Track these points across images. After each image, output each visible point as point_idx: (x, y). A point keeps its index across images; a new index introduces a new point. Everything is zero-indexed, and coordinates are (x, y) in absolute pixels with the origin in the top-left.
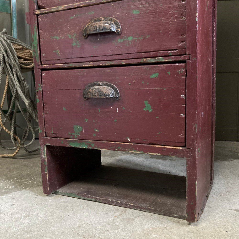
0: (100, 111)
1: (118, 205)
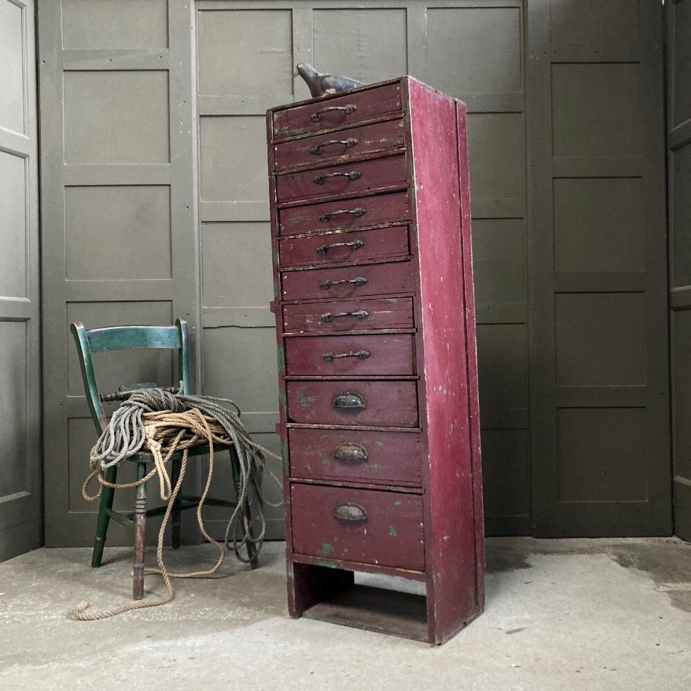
0: (348, 531)
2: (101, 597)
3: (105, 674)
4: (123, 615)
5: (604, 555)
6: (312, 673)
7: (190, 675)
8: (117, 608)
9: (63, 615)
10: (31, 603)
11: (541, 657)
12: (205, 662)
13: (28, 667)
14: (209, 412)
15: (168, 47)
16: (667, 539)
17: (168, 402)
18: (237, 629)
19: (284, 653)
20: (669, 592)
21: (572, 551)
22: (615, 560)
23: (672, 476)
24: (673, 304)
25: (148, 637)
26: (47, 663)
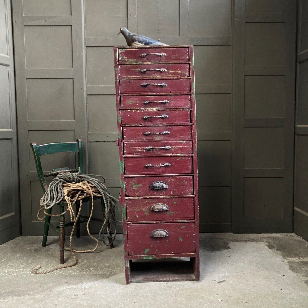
0: (159, 242)
1: (164, 281)
2: (46, 262)
3: (48, 302)
4: (55, 272)
5: (262, 242)
6: (135, 302)
7: (83, 302)
8: (53, 268)
9: (30, 271)
10: (17, 265)
11: (232, 295)
12: (90, 296)
13: (16, 297)
14: (91, 182)
15: (71, 15)
16: (290, 234)
17: (74, 178)
18: (103, 280)
19: (123, 292)
20: (289, 262)
21: (248, 240)
22: (267, 245)
23: (293, 207)
24: (297, 133)
25: (66, 283)
26: (23, 296)
